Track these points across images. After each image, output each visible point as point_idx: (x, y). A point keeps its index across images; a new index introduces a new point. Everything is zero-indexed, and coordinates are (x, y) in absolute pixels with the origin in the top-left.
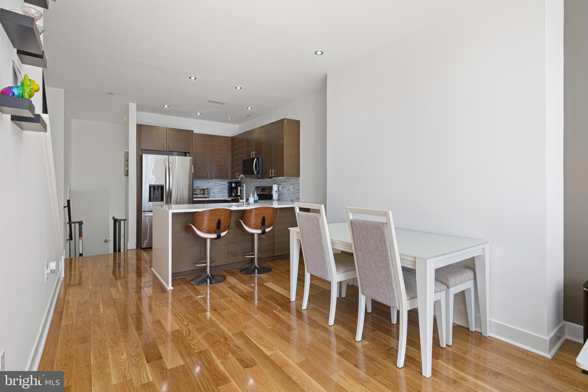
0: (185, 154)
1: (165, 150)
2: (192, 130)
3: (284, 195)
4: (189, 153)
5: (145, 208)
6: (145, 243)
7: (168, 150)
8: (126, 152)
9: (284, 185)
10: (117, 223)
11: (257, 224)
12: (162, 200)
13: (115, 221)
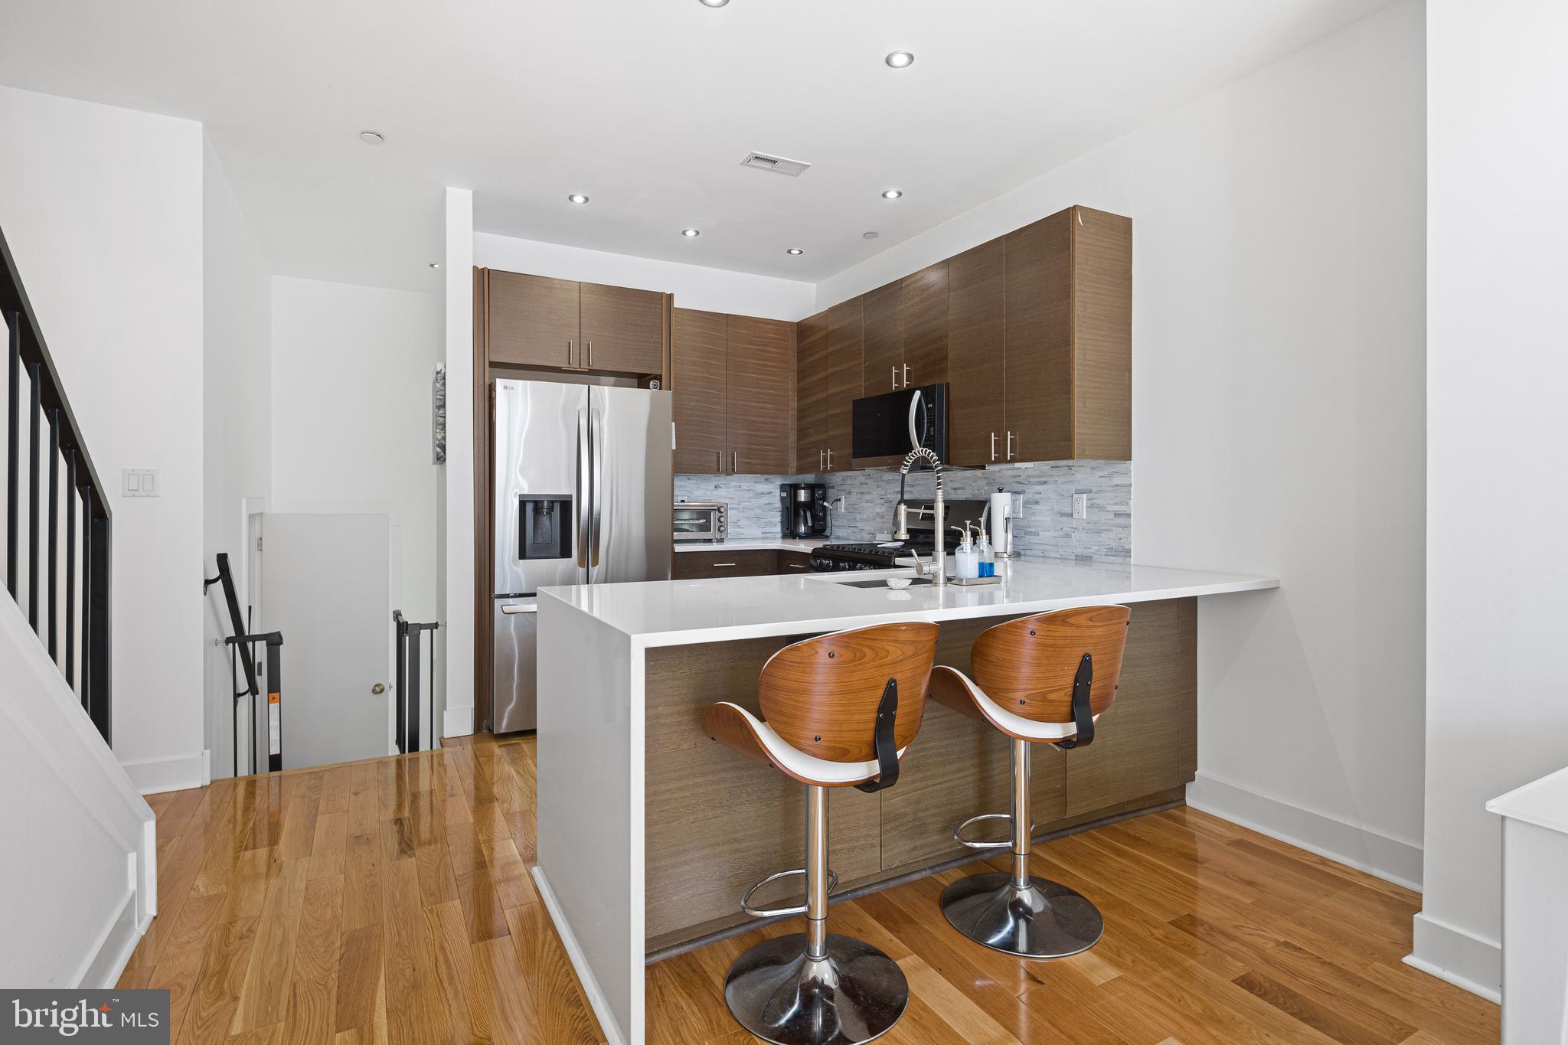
0: (642, 381)
1: (575, 366)
2: (668, 292)
3: (1036, 534)
4: (658, 377)
5: (503, 585)
6: (506, 715)
7: (585, 367)
8: (437, 373)
9: (1037, 497)
10: (407, 638)
11: (1052, 696)
12: (566, 553)
13: (403, 628)
